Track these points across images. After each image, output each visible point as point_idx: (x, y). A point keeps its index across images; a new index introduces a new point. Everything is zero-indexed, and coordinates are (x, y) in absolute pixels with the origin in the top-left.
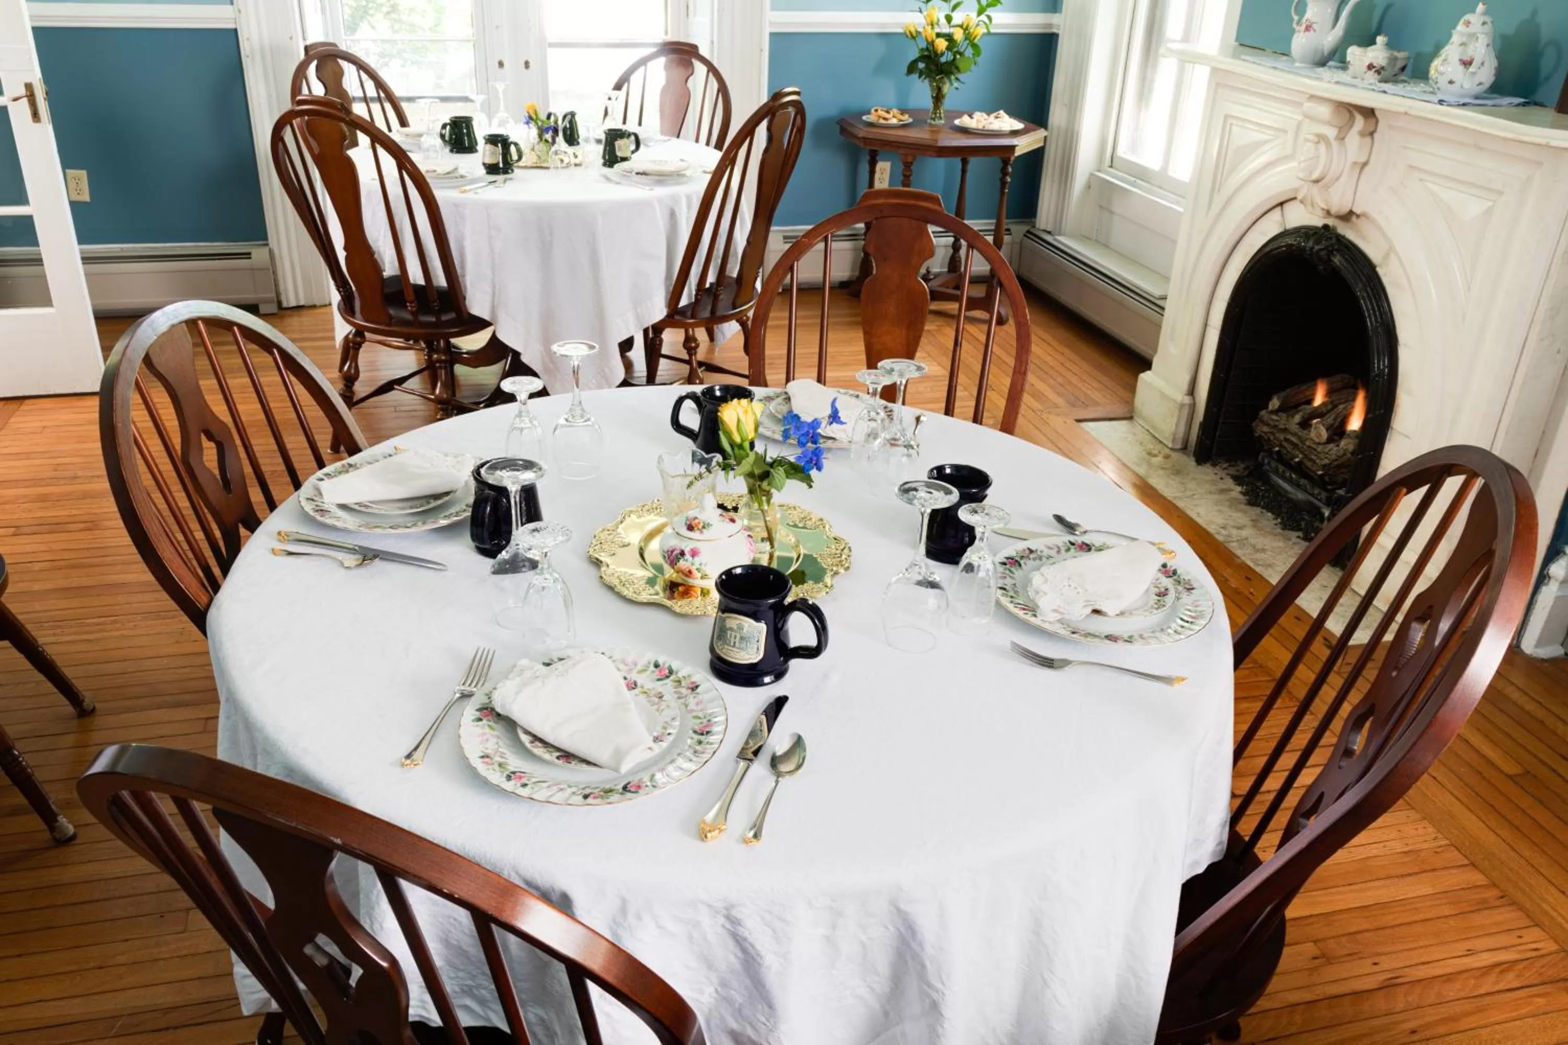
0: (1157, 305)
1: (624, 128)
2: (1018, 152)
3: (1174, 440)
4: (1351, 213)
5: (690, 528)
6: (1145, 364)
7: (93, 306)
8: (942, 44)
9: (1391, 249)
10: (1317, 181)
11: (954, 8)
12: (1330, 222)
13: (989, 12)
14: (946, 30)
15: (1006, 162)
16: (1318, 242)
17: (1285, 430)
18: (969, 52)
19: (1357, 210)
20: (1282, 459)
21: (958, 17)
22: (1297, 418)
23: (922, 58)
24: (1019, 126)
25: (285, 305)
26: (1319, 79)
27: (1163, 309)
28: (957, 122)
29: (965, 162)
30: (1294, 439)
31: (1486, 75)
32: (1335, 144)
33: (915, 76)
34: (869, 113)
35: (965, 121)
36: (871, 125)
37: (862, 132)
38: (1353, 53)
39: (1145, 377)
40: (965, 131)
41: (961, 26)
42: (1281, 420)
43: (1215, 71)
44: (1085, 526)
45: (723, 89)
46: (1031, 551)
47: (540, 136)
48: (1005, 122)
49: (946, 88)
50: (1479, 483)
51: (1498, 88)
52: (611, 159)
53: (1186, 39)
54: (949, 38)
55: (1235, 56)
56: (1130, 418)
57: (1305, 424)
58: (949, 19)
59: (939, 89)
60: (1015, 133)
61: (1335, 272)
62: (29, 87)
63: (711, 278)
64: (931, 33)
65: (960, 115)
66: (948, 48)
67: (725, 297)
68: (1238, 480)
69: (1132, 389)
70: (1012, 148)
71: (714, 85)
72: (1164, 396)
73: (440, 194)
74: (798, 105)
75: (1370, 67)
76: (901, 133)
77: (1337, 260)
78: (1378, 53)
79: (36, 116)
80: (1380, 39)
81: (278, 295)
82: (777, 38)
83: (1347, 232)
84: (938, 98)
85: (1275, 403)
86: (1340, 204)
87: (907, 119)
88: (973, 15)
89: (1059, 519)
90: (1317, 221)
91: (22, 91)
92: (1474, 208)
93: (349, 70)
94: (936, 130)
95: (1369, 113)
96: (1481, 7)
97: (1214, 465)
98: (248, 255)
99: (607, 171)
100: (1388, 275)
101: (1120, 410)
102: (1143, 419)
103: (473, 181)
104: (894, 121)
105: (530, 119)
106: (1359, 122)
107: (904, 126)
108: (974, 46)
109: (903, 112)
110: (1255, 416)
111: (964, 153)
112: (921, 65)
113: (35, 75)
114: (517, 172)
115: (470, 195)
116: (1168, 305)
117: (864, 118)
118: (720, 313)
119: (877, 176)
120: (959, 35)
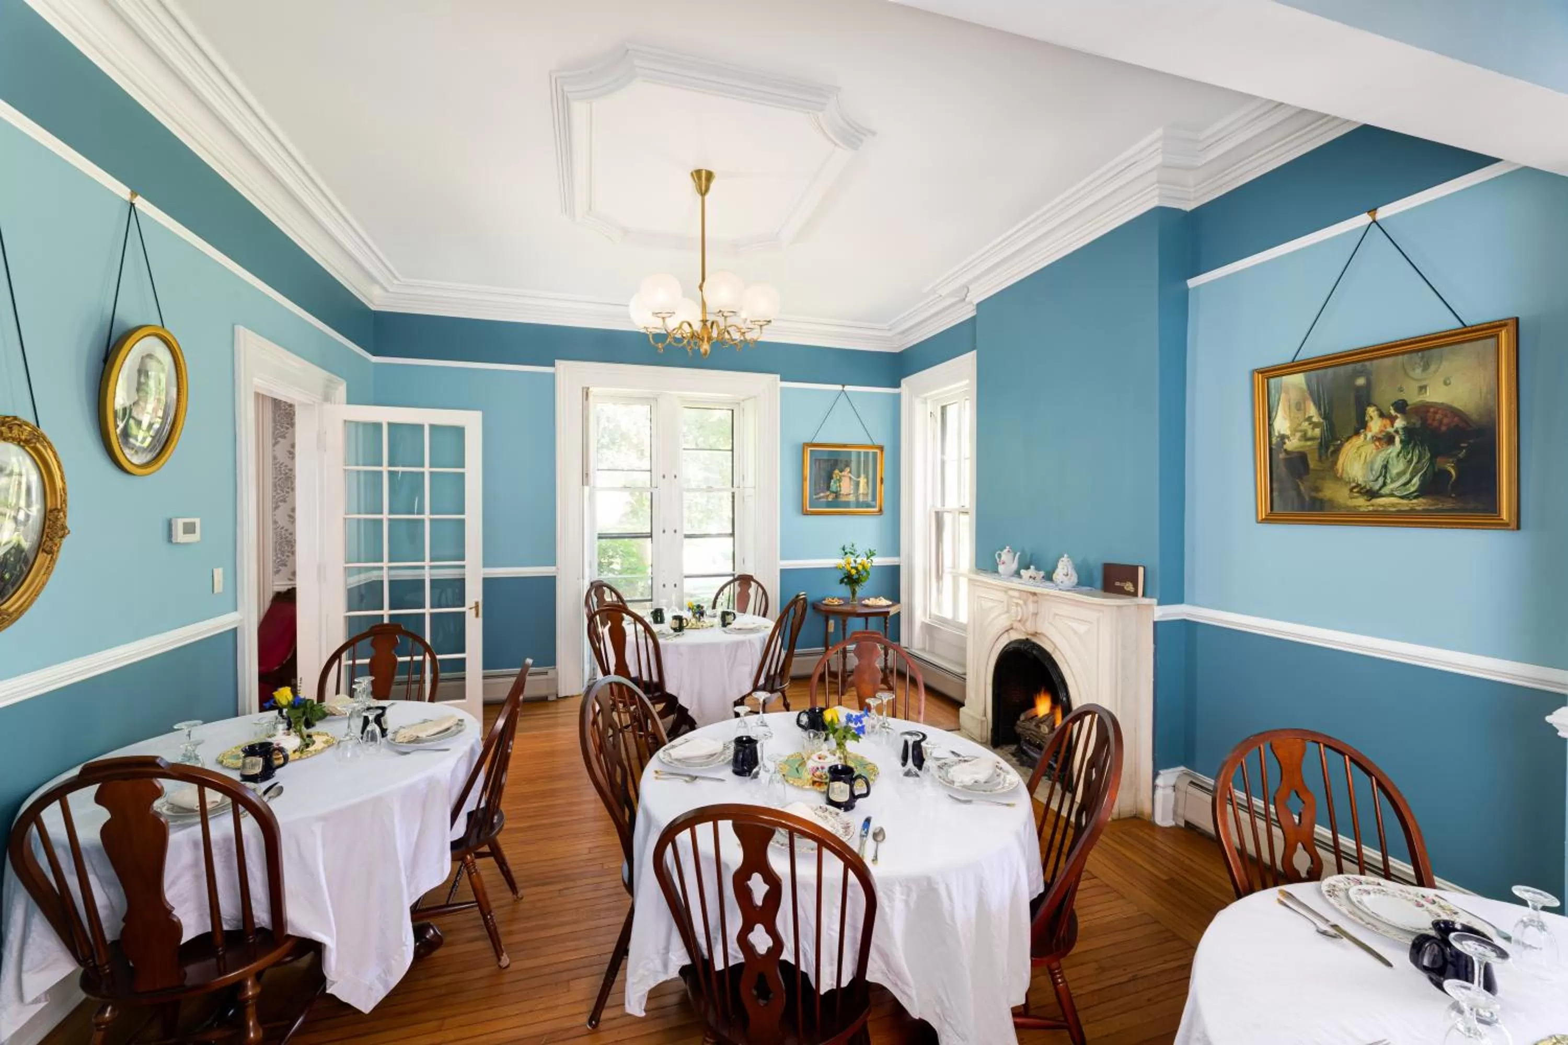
0: (962, 678)
1: (729, 610)
2: (891, 614)
3: (981, 739)
4: (1036, 633)
5: (820, 758)
6: (962, 705)
7: (484, 699)
8: (853, 572)
9: (1056, 647)
10: (1020, 621)
11: (857, 557)
12: (1029, 637)
13: (872, 558)
14: (854, 565)
15: (886, 618)
16: (1025, 645)
17: (1029, 729)
18: (865, 574)
19: (1039, 631)
20: (1029, 742)
21: (859, 560)
22: (1034, 723)
23: (846, 577)
24: (890, 603)
25: (560, 696)
26: (1012, 582)
27: (965, 679)
28: (863, 602)
29: (867, 620)
30: (1034, 733)
31: (1074, 579)
32: (1024, 607)
33: (844, 584)
34: (824, 600)
35: (866, 602)
36: (826, 605)
37: (823, 608)
38: (1023, 572)
39: (962, 709)
40: (867, 606)
41: (860, 564)
42: (1027, 724)
43: (970, 580)
44: (963, 755)
45: (764, 593)
46: (946, 764)
47: (694, 615)
48: (884, 602)
49: (857, 589)
50: (1097, 716)
51: (1080, 583)
52: (725, 624)
53: (954, 567)
54: (856, 568)
55: (977, 574)
56: (959, 730)
57: (1038, 726)
58: (855, 561)
59: (854, 590)
60: (888, 606)
61: (1035, 657)
62: (477, 603)
63: (772, 672)
64: (848, 567)
65: (864, 600)
66: (857, 573)
67: (778, 681)
68: (1013, 755)
69: (958, 717)
70: (888, 612)
71: (760, 591)
72: (973, 718)
73: (661, 641)
74: (805, 599)
75: (1031, 577)
76: (840, 608)
77: (1035, 652)
78: (1032, 571)
79: (477, 615)
80: (1032, 567)
81: (557, 691)
82: (784, 572)
83: (1035, 640)
84: (854, 593)
85: (1022, 717)
86: (1031, 629)
87: (842, 602)
88: (865, 559)
89: (953, 753)
90: (1023, 637)
91: (473, 605)
92: (1082, 628)
93: (607, 591)
94: (854, 606)
95: (1035, 594)
96: (1066, 556)
97: (1002, 749)
98: (546, 673)
99: (724, 629)
100: (1057, 657)
101: (953, 726)
102: (965, 729)
103: (668, 635)
104: (836, 603)
105: (690, 609)
106: (1031, 598)
107: (840, 605)
108: (866, 571)
109: (839, 599)
110: (1015, 724)
111: (866, 616)
112: (845, 580)
113: (480, 599)
114: (685, 631)
115: (669, 641)
116: (967, 677)
117: (824, 602)
118: (775, 688)
119: (829, 627)
120: (860, 568)
